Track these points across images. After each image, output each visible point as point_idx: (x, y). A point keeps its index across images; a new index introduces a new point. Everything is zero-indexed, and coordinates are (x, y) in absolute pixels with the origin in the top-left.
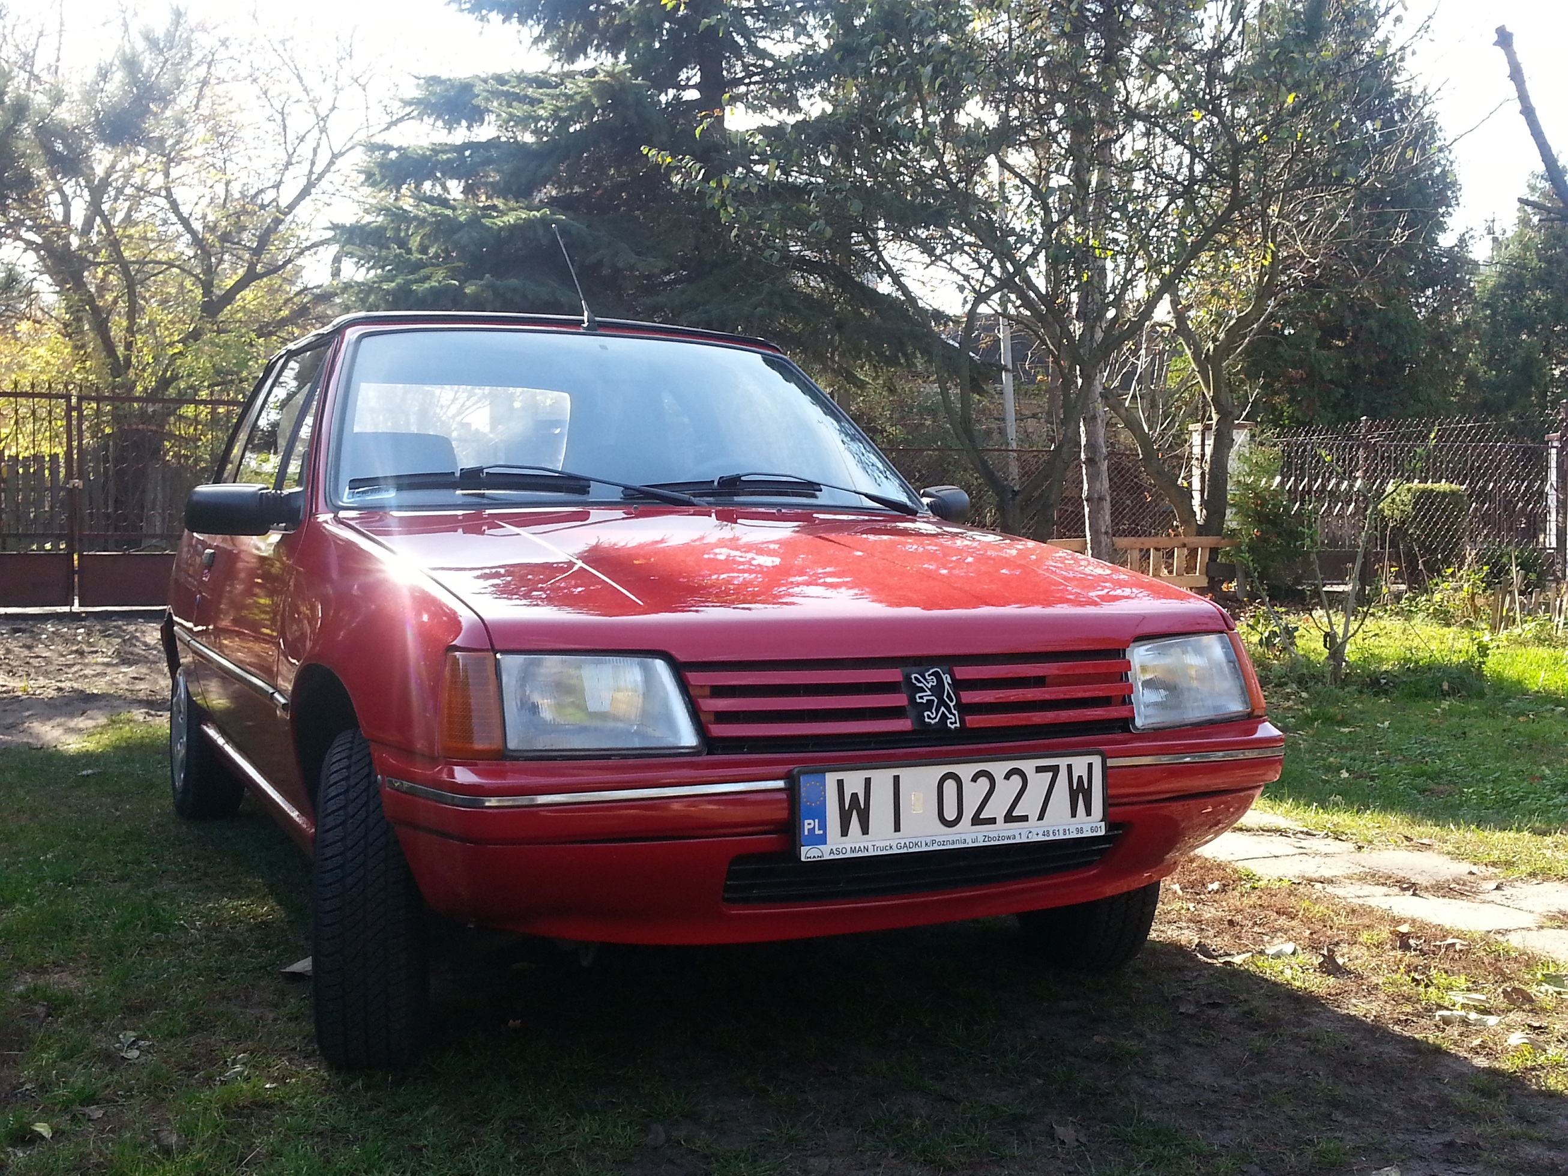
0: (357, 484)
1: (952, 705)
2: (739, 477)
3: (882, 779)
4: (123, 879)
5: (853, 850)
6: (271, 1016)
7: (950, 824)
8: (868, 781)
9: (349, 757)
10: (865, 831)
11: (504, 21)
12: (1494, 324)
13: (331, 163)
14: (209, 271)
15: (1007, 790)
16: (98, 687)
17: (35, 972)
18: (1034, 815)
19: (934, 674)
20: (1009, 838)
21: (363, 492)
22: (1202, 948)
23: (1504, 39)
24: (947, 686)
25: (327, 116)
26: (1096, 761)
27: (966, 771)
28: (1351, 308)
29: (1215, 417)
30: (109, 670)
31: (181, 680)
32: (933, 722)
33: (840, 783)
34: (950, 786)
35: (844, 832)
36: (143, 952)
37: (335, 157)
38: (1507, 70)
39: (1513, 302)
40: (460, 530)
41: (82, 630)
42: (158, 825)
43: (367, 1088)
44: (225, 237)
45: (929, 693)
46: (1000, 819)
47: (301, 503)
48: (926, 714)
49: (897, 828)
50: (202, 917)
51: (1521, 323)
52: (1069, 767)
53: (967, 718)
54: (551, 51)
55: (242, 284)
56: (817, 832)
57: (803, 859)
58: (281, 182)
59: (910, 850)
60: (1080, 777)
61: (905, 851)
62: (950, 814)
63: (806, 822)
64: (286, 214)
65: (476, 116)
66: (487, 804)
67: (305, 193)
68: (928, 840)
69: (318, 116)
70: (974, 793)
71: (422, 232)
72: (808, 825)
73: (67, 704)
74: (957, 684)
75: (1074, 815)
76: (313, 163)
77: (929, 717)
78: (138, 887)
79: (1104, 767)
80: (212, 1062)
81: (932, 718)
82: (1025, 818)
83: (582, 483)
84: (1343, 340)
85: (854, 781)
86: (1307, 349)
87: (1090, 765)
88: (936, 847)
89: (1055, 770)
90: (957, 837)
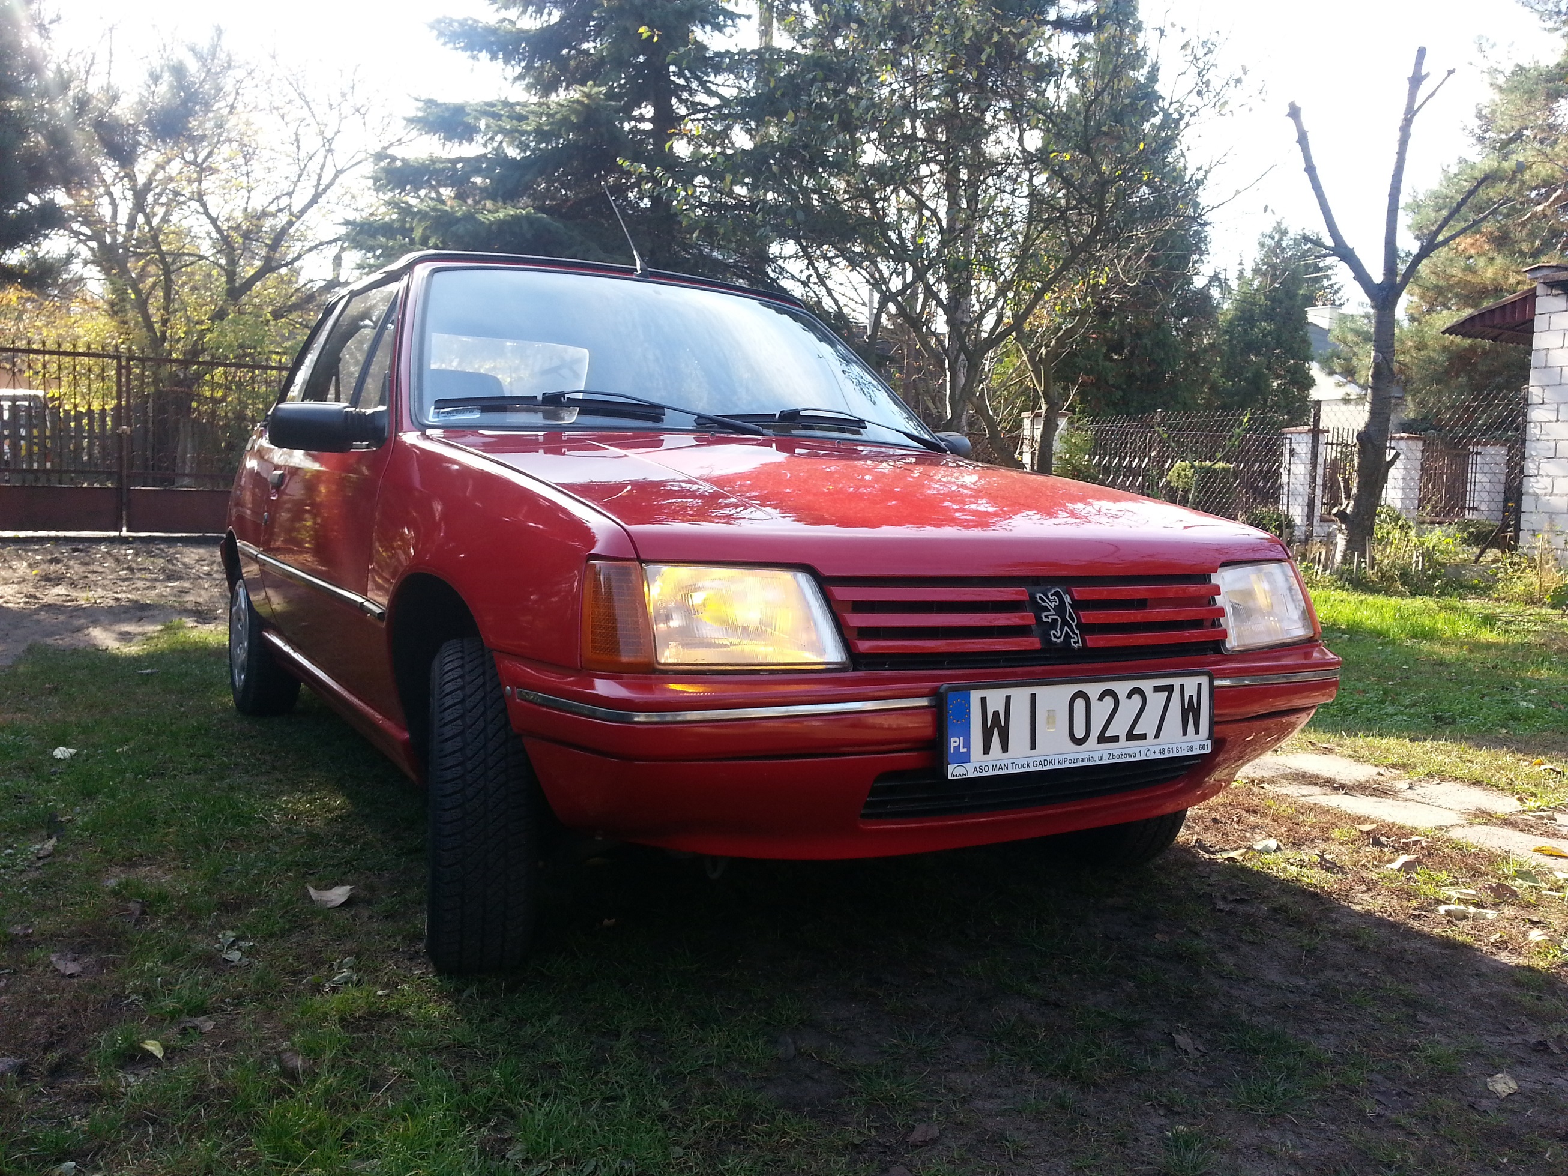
0: (441, 404)
1: (1073, 624)
2: (797, 412)
3: (1020, 696)
4: (196, 772)
5: (994, 768)
6: (366, 914)
7: (1079, 742)
8: (1008, 699)
9: (462, 666)
10: (1005, 749)
11: (491, 60)
12: (1232, 347)
13: (336, 176)
14: (232, 262)
15: (1129, 708)
16: (150, 597)
17: (123, 865)
18: (1151, 734)
19: (1057, 594)
20: (1130, 755)
21: (448, 413)
22: (1200, 844)
23: (1294, 113)
24: (1068, 607)
25: (333, 138)
26: (1204, 680)
27: (1094, 690)
28: (1130, 331)
29: (1044, 407)
30: (157, 584)
31: (241, 592)
32: (1058, 641)
33: (984, 700)
34: (1080, 703)
35: (986, 750)
36: (229, 845)
37: (338, 173)
38: (1296, 136)
39: (1246, 330)
40: (541, 451)
41: (131, 551)
42: (221, 720)
43: (482, 995)
44: (246, 235)
45: (1053, 612)
46: (1123, 738)
47: (386, 421)
48: (1052, 632)
49: (1033, 747)
50: (279, 810)
51: (1251, 346)
52: (1182, 686)
53: (1087, 637)
54: (529, 87)
55: (259, 275)
56: (962, 750)
57: (950, 777)
58: (293, 191)
59: (1045, 768)
60: (1191, 697)
61: (1040, 768)
62: (1079, 733)
63: (953, 739)
64: (298, 218)
65: (467, 133)
66: (636, 719)
67: (314, 201)
68: (1061, 757)
69: (324, 138)
70: (1101, 710)
71: (424, 224)
72: (954, 742)
73: (125, 612)
74: (1076, 604)
75: (1185, 733)
76: (320, 177)
77: (1055, 636)
78: (212, 780)
79: (1211, 686)
80: (317, 965)
81: (1057, 636)
82: (1143, 737)
83: (658, 411)
84: (1121, 355)
85: (995, 699)
86: (1096, 361)
87: (1199, 685)
88: (1067, 765)
89: (1169, 689)
90: (1084, 755)
